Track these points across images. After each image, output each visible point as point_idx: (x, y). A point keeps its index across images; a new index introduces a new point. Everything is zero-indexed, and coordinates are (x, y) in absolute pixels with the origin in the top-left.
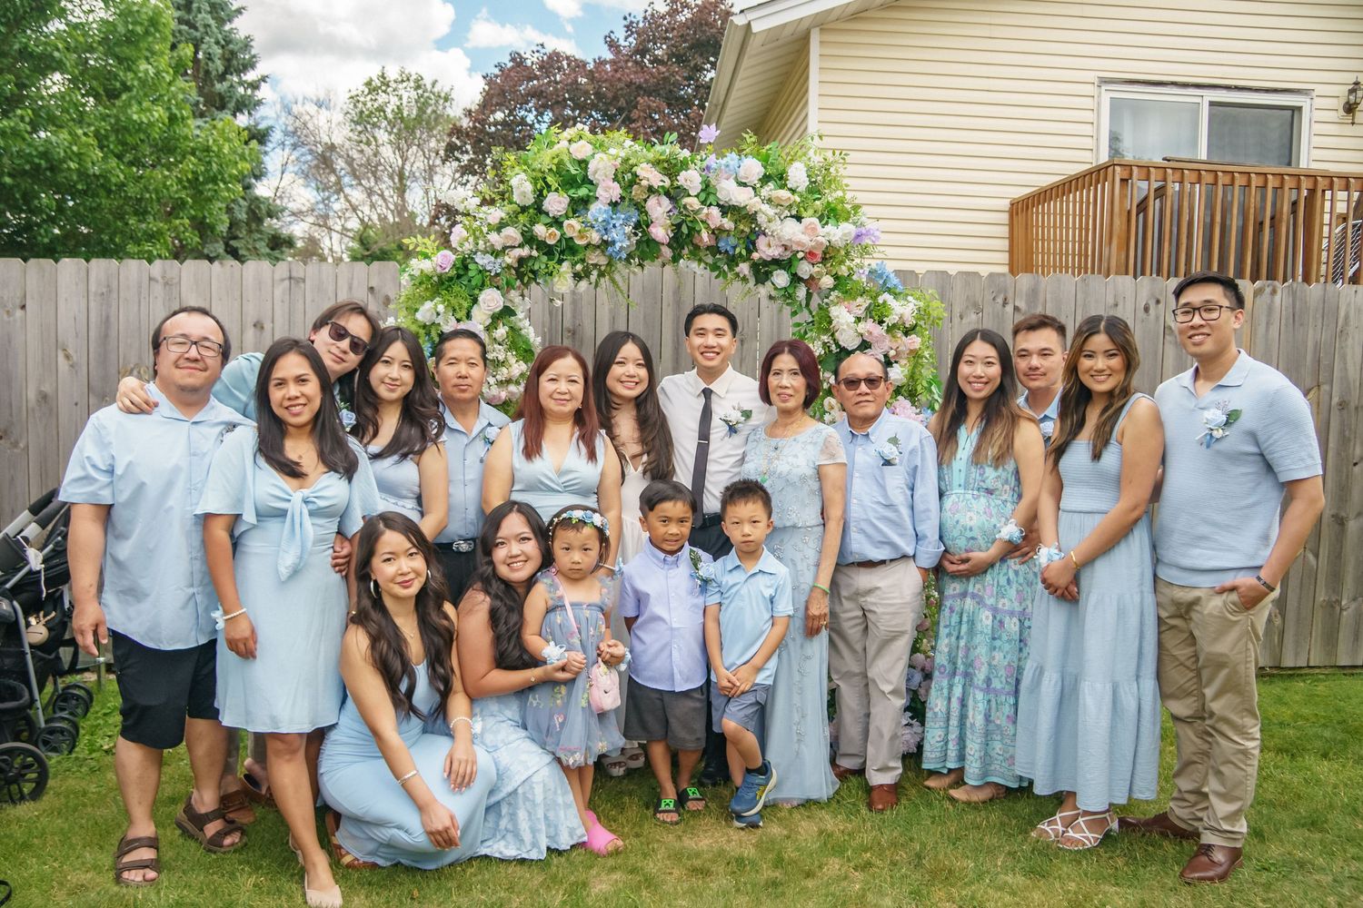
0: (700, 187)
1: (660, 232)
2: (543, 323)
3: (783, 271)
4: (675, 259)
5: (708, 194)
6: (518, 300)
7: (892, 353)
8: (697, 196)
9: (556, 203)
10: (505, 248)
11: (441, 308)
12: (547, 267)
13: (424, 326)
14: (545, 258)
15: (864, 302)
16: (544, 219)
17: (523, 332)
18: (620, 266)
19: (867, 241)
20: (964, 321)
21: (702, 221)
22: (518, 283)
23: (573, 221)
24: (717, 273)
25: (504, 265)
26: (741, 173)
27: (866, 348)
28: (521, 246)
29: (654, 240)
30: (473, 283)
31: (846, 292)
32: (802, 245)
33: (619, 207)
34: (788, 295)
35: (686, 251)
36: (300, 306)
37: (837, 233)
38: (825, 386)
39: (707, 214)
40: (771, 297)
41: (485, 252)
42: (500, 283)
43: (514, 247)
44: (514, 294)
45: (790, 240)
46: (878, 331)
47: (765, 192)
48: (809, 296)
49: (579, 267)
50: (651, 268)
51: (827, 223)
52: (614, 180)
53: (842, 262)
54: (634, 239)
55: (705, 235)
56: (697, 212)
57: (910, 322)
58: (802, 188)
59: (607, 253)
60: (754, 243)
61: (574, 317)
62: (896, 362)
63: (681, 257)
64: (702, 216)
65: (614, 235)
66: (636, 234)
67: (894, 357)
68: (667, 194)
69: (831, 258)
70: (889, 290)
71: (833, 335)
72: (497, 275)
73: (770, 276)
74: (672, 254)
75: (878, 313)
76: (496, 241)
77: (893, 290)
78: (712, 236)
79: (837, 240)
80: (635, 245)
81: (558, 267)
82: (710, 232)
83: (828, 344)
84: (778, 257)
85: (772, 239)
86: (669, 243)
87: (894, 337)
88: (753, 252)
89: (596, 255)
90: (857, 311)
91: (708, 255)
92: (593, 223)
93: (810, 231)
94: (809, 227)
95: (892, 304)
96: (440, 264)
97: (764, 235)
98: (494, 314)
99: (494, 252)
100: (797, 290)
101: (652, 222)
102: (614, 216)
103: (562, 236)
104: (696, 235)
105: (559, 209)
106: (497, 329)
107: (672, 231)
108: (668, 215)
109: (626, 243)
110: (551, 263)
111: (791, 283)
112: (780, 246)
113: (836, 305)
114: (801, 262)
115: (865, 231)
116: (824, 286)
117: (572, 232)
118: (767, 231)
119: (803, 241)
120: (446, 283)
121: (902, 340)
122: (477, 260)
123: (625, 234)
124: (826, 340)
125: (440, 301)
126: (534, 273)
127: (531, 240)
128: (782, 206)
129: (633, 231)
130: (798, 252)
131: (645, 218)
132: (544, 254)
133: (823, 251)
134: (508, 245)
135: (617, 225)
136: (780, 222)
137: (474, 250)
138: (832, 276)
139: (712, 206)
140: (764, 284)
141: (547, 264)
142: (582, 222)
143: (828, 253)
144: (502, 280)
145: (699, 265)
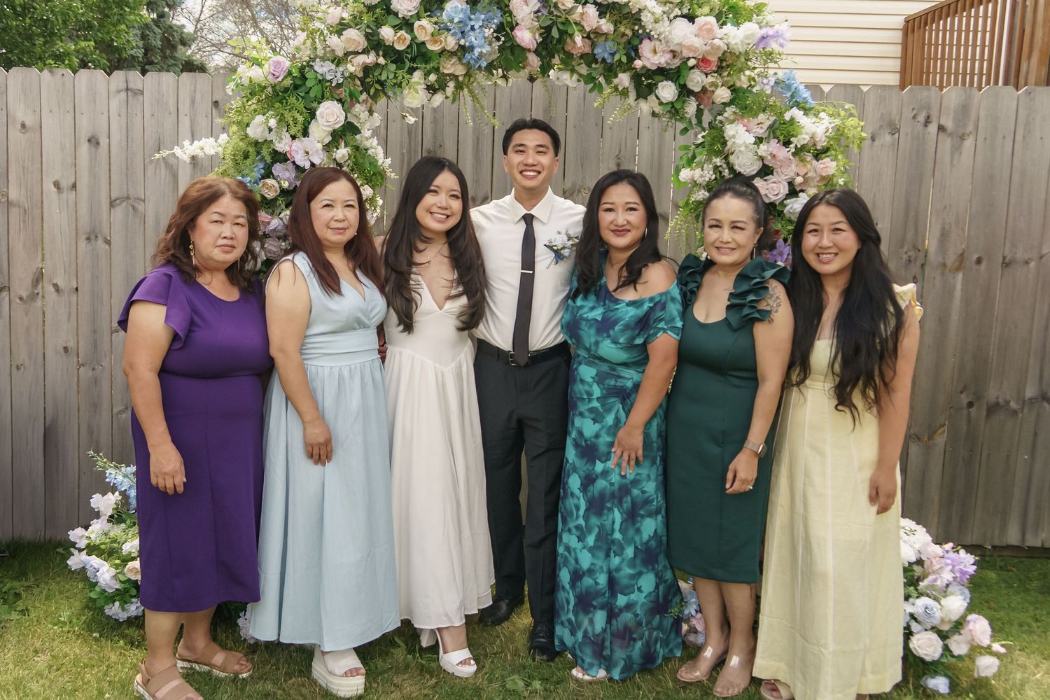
1: (526, 36)
2: (402, 143)
3: (670, 83)
4: (545, 69)
6: (364, 115)
7: (799, 180)
9: (406, 1)
10: (347, 54)
11: (273, 123)
12: (395, 77)
13: (257, 144)
14: (393, 67)
15: (765, 119)
16: (391, 19)
17: (370, 152)
18: (481, 77)
19: (774, 46)
20: (876, 143)
21: (575, 23)
22: (364, 96)
23: (424, 22)
24: (591, 85)
25: (347, 75)
27: (768, 175)
28: (365, 52)
29: (519, 46)
30: (312, 94)
31: (746, 108)
32: (696, 50)
34: (674, 110)
35: (556, 60)
37: (737, 36)
39: (582, 14)
40: (654, 114)
41: (323, 59)
42: (343, 96)
43: (357, 53)
44: (358, 108)
45: (680, 44)
46: (784, 153)
48: (699, 113)
49: (433, 77)
50: (518, 79)
51: (724, 24)
53: (741, 70)
54: (496, 45)
55: (578, 39)
56: (570, 11)
57: (822, 143)
59: (464, 61)
60: (636, 50)
61: (435, 137)
62: (802, 191)
63: (551, 67)
64: (575, 17)
65: (472, 38)
66: (498, 39)
67: (800, 184)
69: (728, 66)
70: (798, 105)
71: (726, 158)
72: (339, 86)
73: (654, 88)
74: (540, 63)
75: (784, 132)
76: (337, 46)
77: (802, 105)
78: (587, 41)
79: (736, 44)
80: (497, 51)
81: (409, 76)
82: (585, 36)
83: (720, 169)
84: (665, 65)
85: (658, 43)
86: (536, 49)
87: (802, 161)
88: (635, 59)
89: (451, 63)
90: (758, 130)
91: (582, 64)
92: (449, 24)
93: (705, 32)
94: (704, 28)
95: (801, 121)
96: (272, 71)
97: (649, 39)
98: (334, 131)
99: (335, 59)
100: (686, 104)
101: (517, 24)
102: (473, 17)
103: (412, 40)
104: (568, 40)
105: (410, 8)
106: (337, 149)
107: (541, 34)
108: (536, 15)
109: (486, 49)
110: (400, 72)
111: (679, 96)
112: (667, 52)
113: (731, 123)
114: (692, 71)
115: (771, 32)
116: (719, 100)
117: (423, 35)
118: (652, 33)
119: (697, 45)
120: (281, 94)
121: (811, 165)
122: (316, 68)
123: (485, 38)
124: (719, 164)
125: (273, 115)
126: (382, 84)
127: (377, 45)
128: (671, 3)
129: (495, 35)
130: (689, 59)
131: (509, 19)
132: (392, 62)
133: (719, 58)
134: (350, 50)
135: (476, 27)
136: (668, 22)
137: (312, 56)
138: (729, 88)
139: (588, 5)
140: (646, 99)
141: (396, 74)
142: (436, 23)
143: (725, 60)
144: (345, 91)
145: (571, 76)
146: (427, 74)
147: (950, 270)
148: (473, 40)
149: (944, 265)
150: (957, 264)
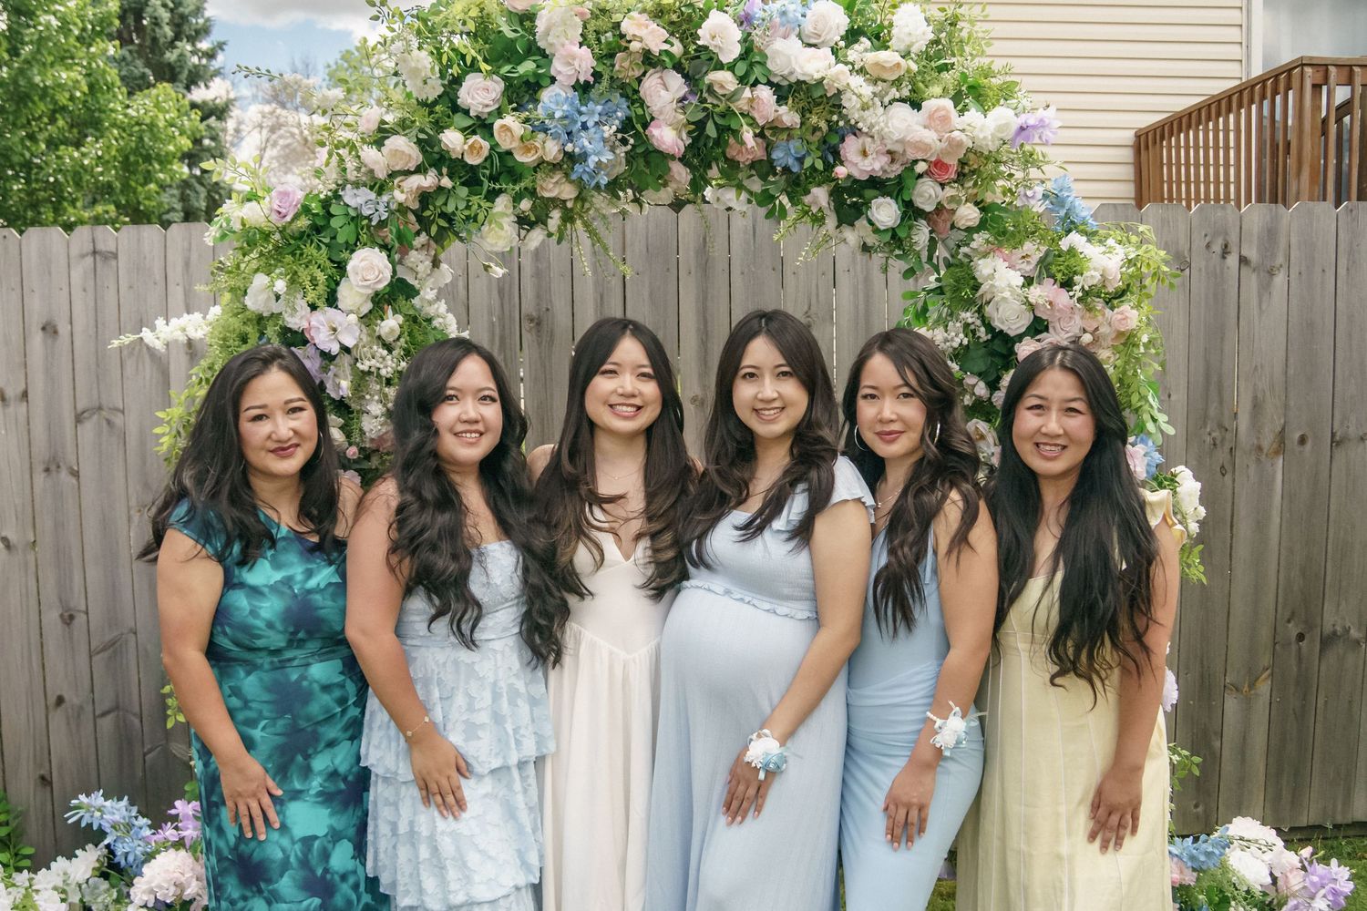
0: (737, 50)
1: (667, 136)
3: (888, 199)
4: (698, 185)
5: (751, 65)
6: (423, 268)
7: (1088, 338)
8: (731, 68)
9: (480, 92)
10: (392, 175)
11: (280, 286)
12: (468, 207)
13: (260, 320)
14: (463, 191)
15: (1033, 250)
16: (459, 119)
17: (435, 323)
18: (599, 201)
19: (1035, 143)
21: (742, 114)
22: (422, 238)
23: (509, 120)
24: (768, 209)
25: (394, 207)
26: (808, 27)
27: (1041, 332)
28: (420, 170)
29: (656, 150)
30: (341, 239)
31: (1004, 233)
32: (927, 148)
33: (594, 93)
34: (896, 240)
35: (714, 172)
36: (110, 296)
37: (984, 126)
38: (968, 400)
39: (751, 100)
40: (866, 248)
41: (357, 185)
42: (388, 240)
43: (408, 173)
44: (413, 257)
45: (901, 141)
46: (1063, 298)
47: (853, 54)
48: (932, 244)
49: (526, 205)
51: (966, 109)
52: (581, 45)
53: (992, 179)
54: (622, 151)
55: (748, 135)
56: (732, 97)
57: (1117, 281)
58: (920, 46)
59: (574, 177)
60: (836, 153)
61: (538, 298)
63: (706, 182)
64: (741, 104)
65: (584, 142)
66: (624, 142)
68: (678, 67)
69: (973, 172)
70: (1077, 227)
71: (980, 311)
72: (382, 224)
73: (864, 209)
74: (690, 177)
75: (1062, 267)
76: (376, 163)
77: (1081, 227)
78: (759, 140)
79: (985, 138)
80: (624, 161)
81: (489, 204)
82: (757, 131)
83: (972, 327)
84: (880, 174)
85: (869, 139)
86: (684, 156)
87: (1090, 310)
88: (834, 167)
89: (554, 180)
90: (1024, 266)
91: (753, 175)
92: (547, 121)
93: (938, 122)
94: (936, 115)
95: (1086, 252)
96: (276, 207)
97: (855, 135)
98: (377, 294)
99: (375, 184)
100: (914, 231)
101: (653, 119)
102: (583, 109)
103: (492, 148)
104: (732, 141)
105: (486, 102)
106: (383, 320)
107: (689, 133)
108: (680, 104)
109: (607, 157)
110: (475, 199)
111: (902, 219)
112: (883, 154)
113: (984, 257)
114: (921, 180)
115: (1031, 122)
116: (963, 222)
117: (508, 141)
118: (860, 125)
119: (927, 141)
120: (292, 242)
121: (1104, 315)
122: (347, 199)
123: (605, 140)
124: (970, 321)
125: (281, 274)
126: (449, 218)
127: (439, 160)
128: (884, 81)
129: (619, 136)
130: (916, 162)
131: (640, 111)
132: (463, 184)
133: (959, 160)
134: (397, 168)
135: (590, 124)
136: (882, 109)
137: (340, 182)
138: (977, 204)
139: (759, 86)
140: (852, 225)
141: (469, 201)
142: (527, 121)
143: (966, 164)
144: (391, 232)
145: (738, 196)
146: (517, 199)
147: (1267, 455)
148: (586, 143)
149: (1260, 448)
150: (1275, 446)
